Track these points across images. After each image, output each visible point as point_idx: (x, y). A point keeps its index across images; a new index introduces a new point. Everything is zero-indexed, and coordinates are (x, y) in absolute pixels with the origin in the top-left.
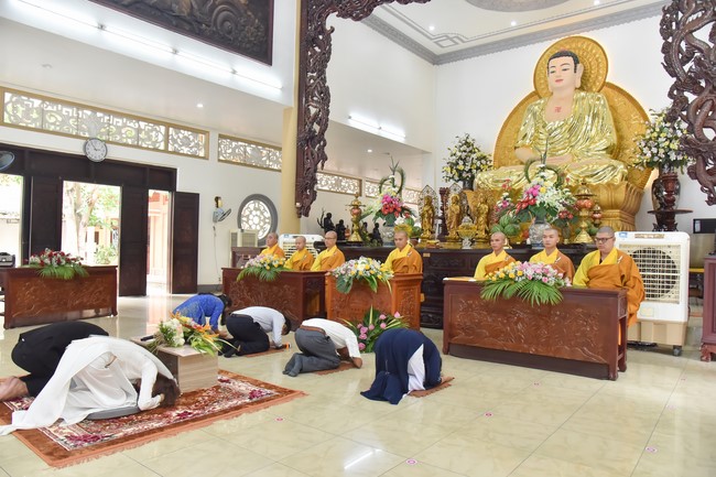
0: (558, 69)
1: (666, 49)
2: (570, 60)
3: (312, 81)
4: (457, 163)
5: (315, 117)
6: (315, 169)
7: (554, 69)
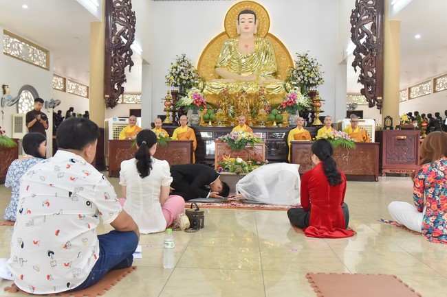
0: (247, 21)
1: (353, 30)
2: (252, 16)
3: (118, 5)
4: (179, 74)
5: (122, 33)
6: (123, 72)
7: (243, 20)
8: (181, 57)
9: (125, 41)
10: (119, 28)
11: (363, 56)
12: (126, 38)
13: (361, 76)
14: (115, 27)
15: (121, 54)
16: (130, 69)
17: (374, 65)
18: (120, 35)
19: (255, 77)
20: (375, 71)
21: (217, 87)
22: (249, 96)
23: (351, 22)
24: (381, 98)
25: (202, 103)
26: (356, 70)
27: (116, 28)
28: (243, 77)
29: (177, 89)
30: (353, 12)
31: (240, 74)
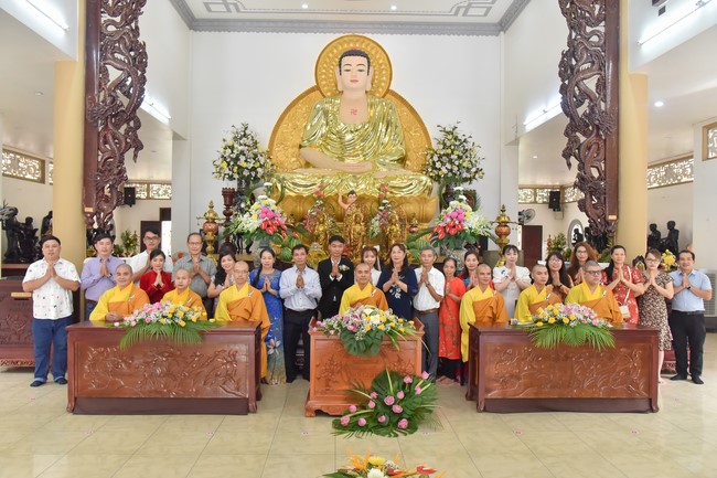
0: (354, 68)
1: (563, 89)
3: (111, 28)
4: (237, 159)
5: (120, 84)
6: (121, 162)
7: (348, 68)
8: (240, 128)
9: (125, 101)
10: (114, 74)
11: (583, 139)
12: (127, 94)
13: (579, 176)
14: (104, 72)
15: (117, 126)
16: (135, 156)
17: (602, 156)
18: (116, 87)
19: (369, 166)
20: (603, 165)
21: (304, 183)
22: (361, 200)
23: (560, 74)
24: (614, 217)
25: (279, 227)
26: (569, 165)
27: (107, 75)
28: (348, 165)
29: (233, 185)
30: (564, 55)
31: (341, 159)
